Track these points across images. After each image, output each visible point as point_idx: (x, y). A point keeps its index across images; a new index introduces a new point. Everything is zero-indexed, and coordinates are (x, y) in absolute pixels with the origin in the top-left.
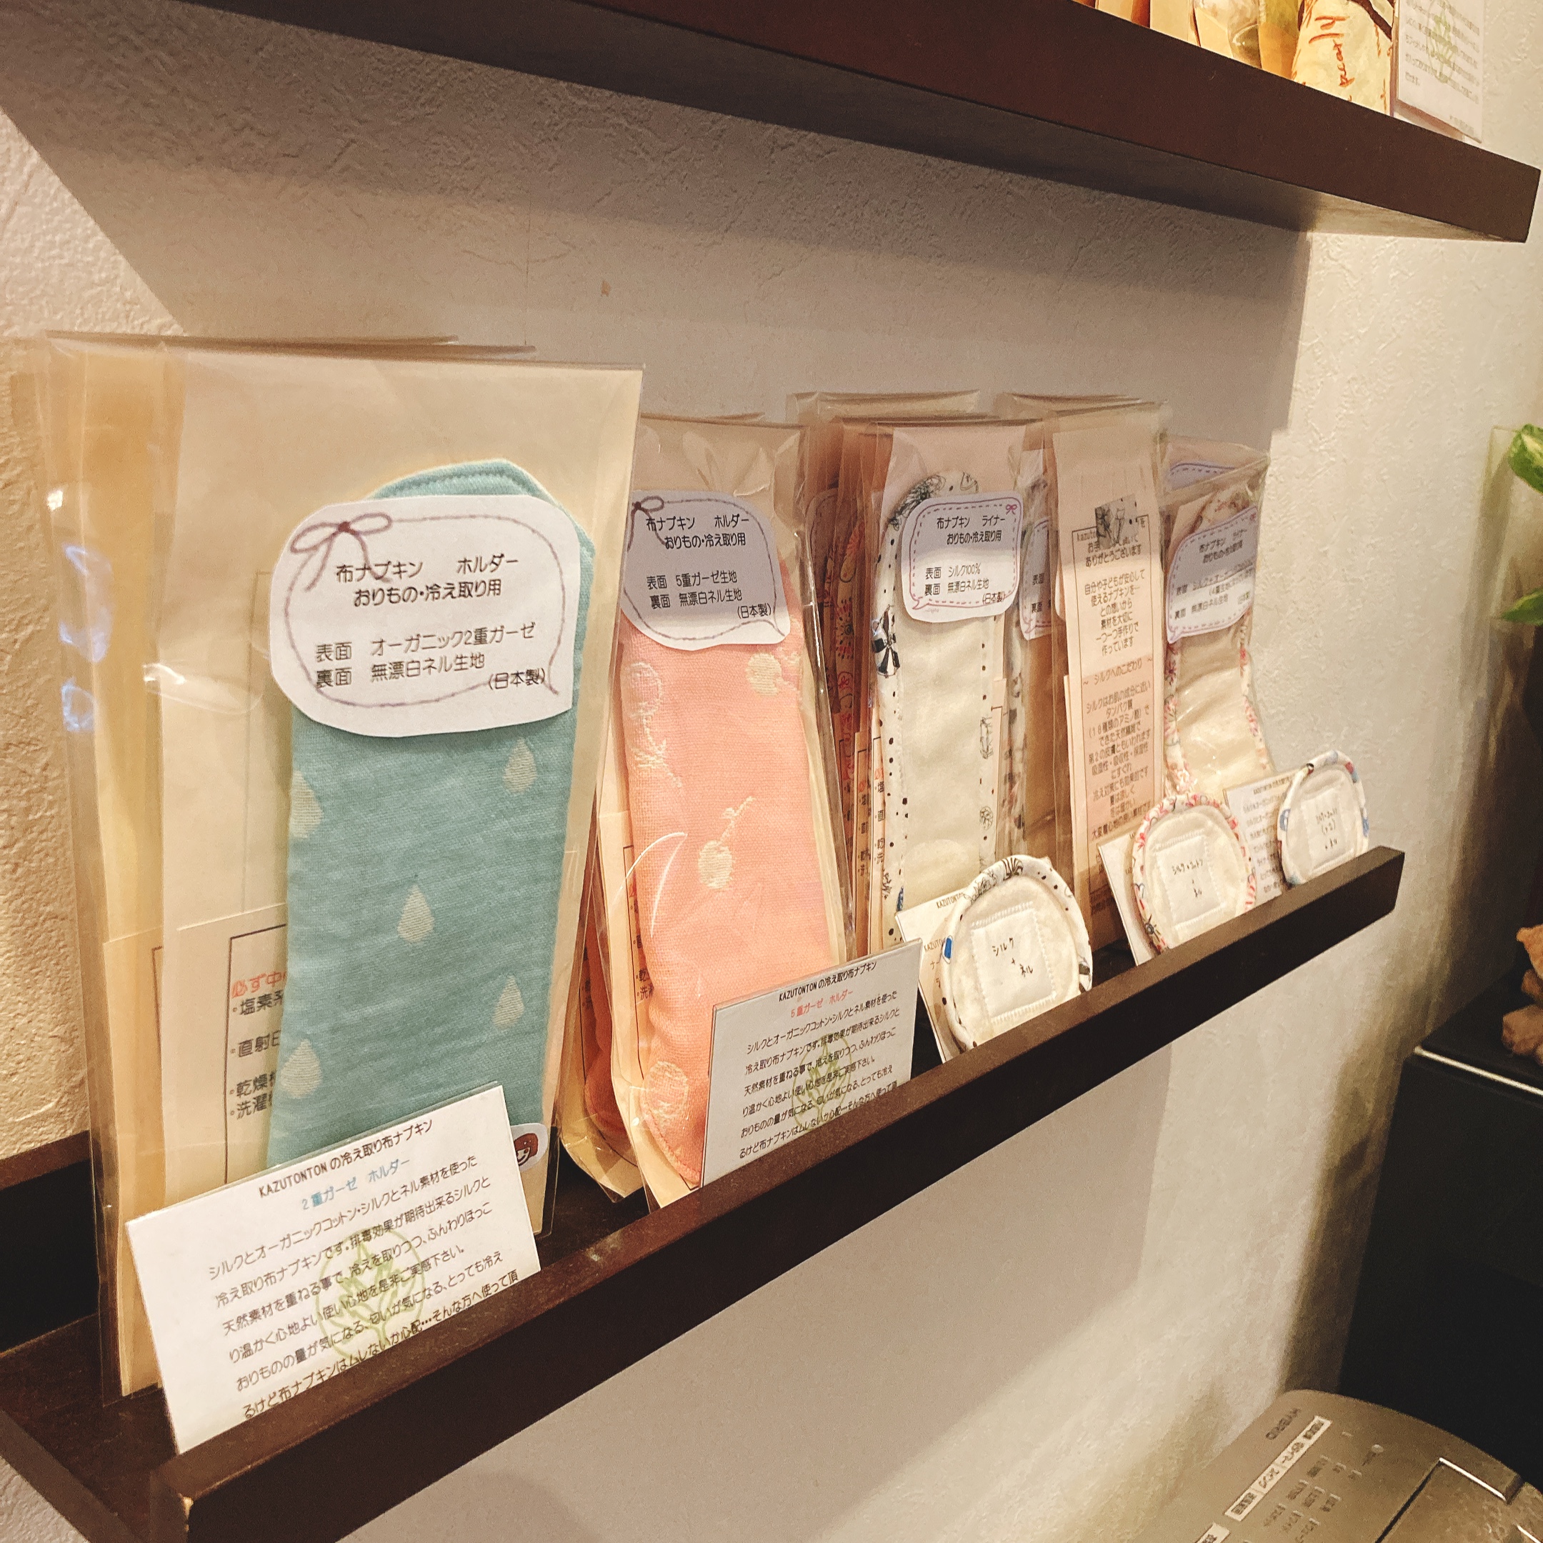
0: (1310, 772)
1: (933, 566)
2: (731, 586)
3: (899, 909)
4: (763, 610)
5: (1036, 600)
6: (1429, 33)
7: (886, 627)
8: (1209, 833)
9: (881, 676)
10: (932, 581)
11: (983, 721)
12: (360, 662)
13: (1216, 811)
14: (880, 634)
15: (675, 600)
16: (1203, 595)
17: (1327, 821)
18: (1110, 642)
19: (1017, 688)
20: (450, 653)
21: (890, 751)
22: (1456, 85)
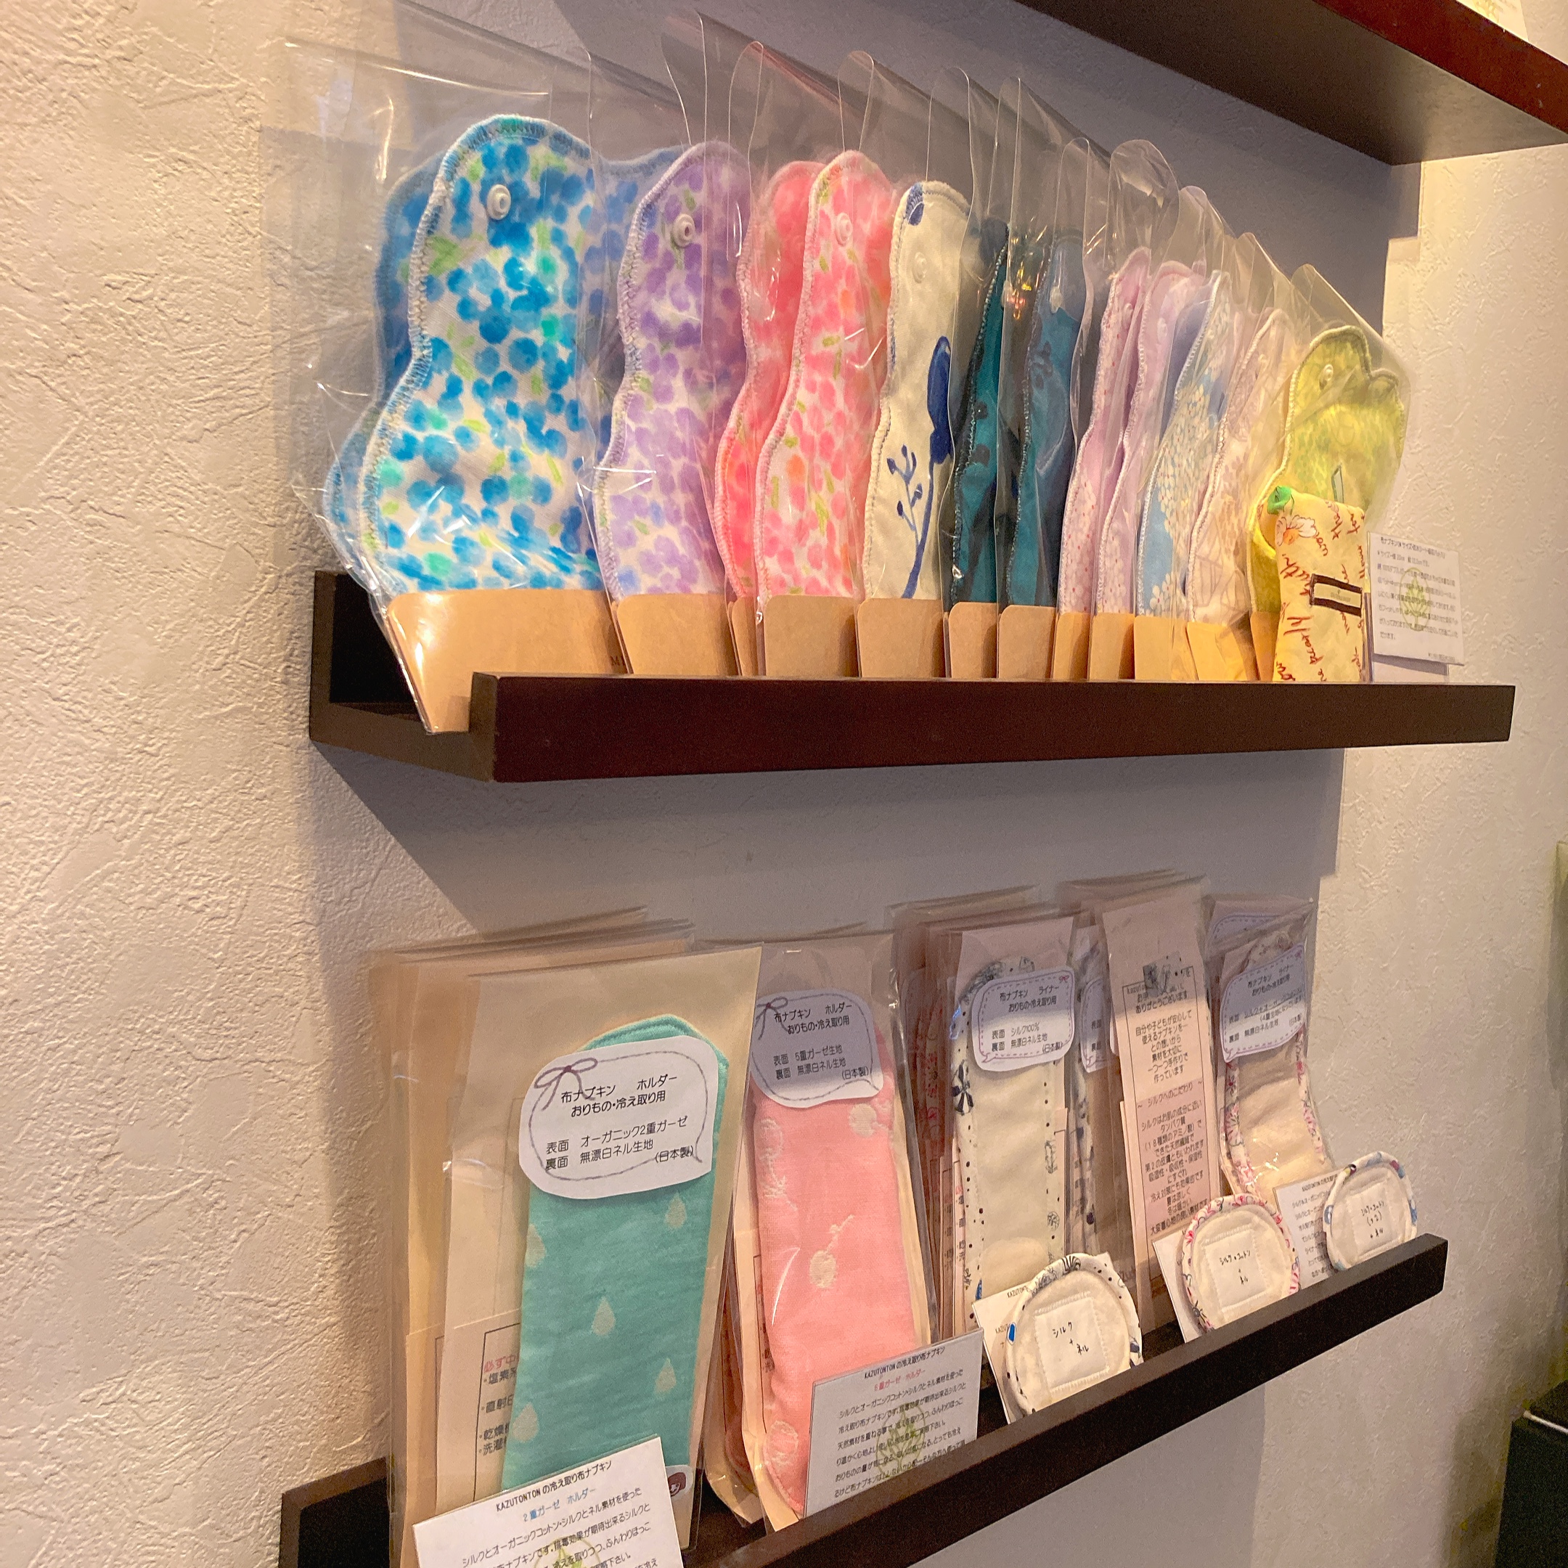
0: (1352, 1172)
1: (998, 1029)
2: (837, 1056)
3: (978, 1298)
4: (862, 1072)
5: (1095, 1041)
6: (1402, 598)
7: (961, 1077)
8: (1256, 1228)
9: (958, 1115)
10: (998, 1041)
11: (1048, 1144)
12: (574, 1153)
13: (1262, 1209)
14: (957, 1083)
15: (794, 1071)
16: (1255, 1021)
17: (1371, 1214)
18: (1161, 1071)
19: (1083, 1110)
20: (631, 1141)
21: (967, 1172)
22: (1432, 630)
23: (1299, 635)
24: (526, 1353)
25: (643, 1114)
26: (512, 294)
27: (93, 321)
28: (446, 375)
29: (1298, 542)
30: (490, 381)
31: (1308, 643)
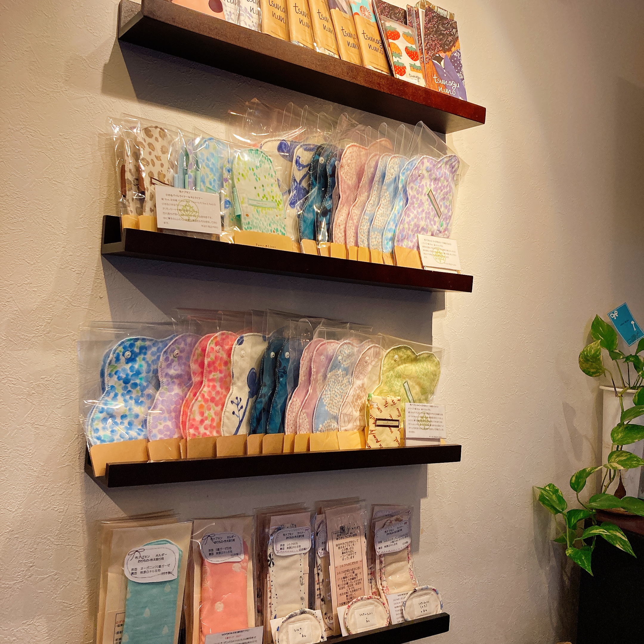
0: (414, 592)
1: (282, 544)
2: (230, 550)
3: (275, 618)
4: (237, 554)
5: (323, 548)
6: (418, 421)
7: (270, 557)
8: (376, 606)
9: (269, 567)
10: (282, 547)
11: (301, 577)
12: (139, 571)
13: (378, 600)
14: (269, 558)
15: (215, 553)
16: (388, 543)
17: (423, 605)
18: (345, 557)
19: (319, 568)
20: (154, 569)
21: (272, 583)
22: (431, 429)
23: (372, 435)
24: (126, 620)
25: (158, 563)
26: (131, 373)
27: (38, 386)
28: (114, 393)
29: (373, 409)
30: (126, 392)
31: (375, 437)
